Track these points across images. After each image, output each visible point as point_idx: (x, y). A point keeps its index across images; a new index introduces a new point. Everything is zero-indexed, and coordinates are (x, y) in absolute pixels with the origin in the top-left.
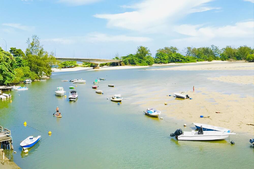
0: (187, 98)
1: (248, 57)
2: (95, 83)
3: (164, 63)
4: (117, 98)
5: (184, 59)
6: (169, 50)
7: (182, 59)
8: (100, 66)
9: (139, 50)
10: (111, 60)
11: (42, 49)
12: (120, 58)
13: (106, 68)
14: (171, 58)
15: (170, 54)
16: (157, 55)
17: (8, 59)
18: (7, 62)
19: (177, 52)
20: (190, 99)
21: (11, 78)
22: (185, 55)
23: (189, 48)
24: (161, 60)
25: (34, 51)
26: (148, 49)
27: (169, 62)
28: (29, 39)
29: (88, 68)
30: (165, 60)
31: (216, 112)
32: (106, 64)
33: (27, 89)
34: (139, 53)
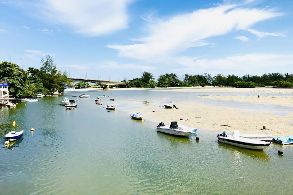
0: (174, 108)
1: (235, 83)
2: (99, 98)
3: (165, 87)
4: (112, 106)
5: (182, 84)
6: (169, 76)
7: (180, 83)
8: (109, 87)
9: (144, 75)
10: (119, 82)
11: (55, 68)
12: (127, 82)
13: (114, 89)
14: (171, 82)
15: (170, 79)
16: (159, 80)
17: (21, 74)
18: (19, 76)
19: (176, 78)
20: (176, 108)
21: (23, 91)
22: (183, 81)
23: (186, 75)
24: (162, 84)
25: (48, 70)
26: (151, 75)
27: (169, 86)
28: (43, 59)
29: (99, 89)
30: (166, 84)
31: (195, 117)
32: (115, 86)
33: (38, 101)
34: (143, 77)
